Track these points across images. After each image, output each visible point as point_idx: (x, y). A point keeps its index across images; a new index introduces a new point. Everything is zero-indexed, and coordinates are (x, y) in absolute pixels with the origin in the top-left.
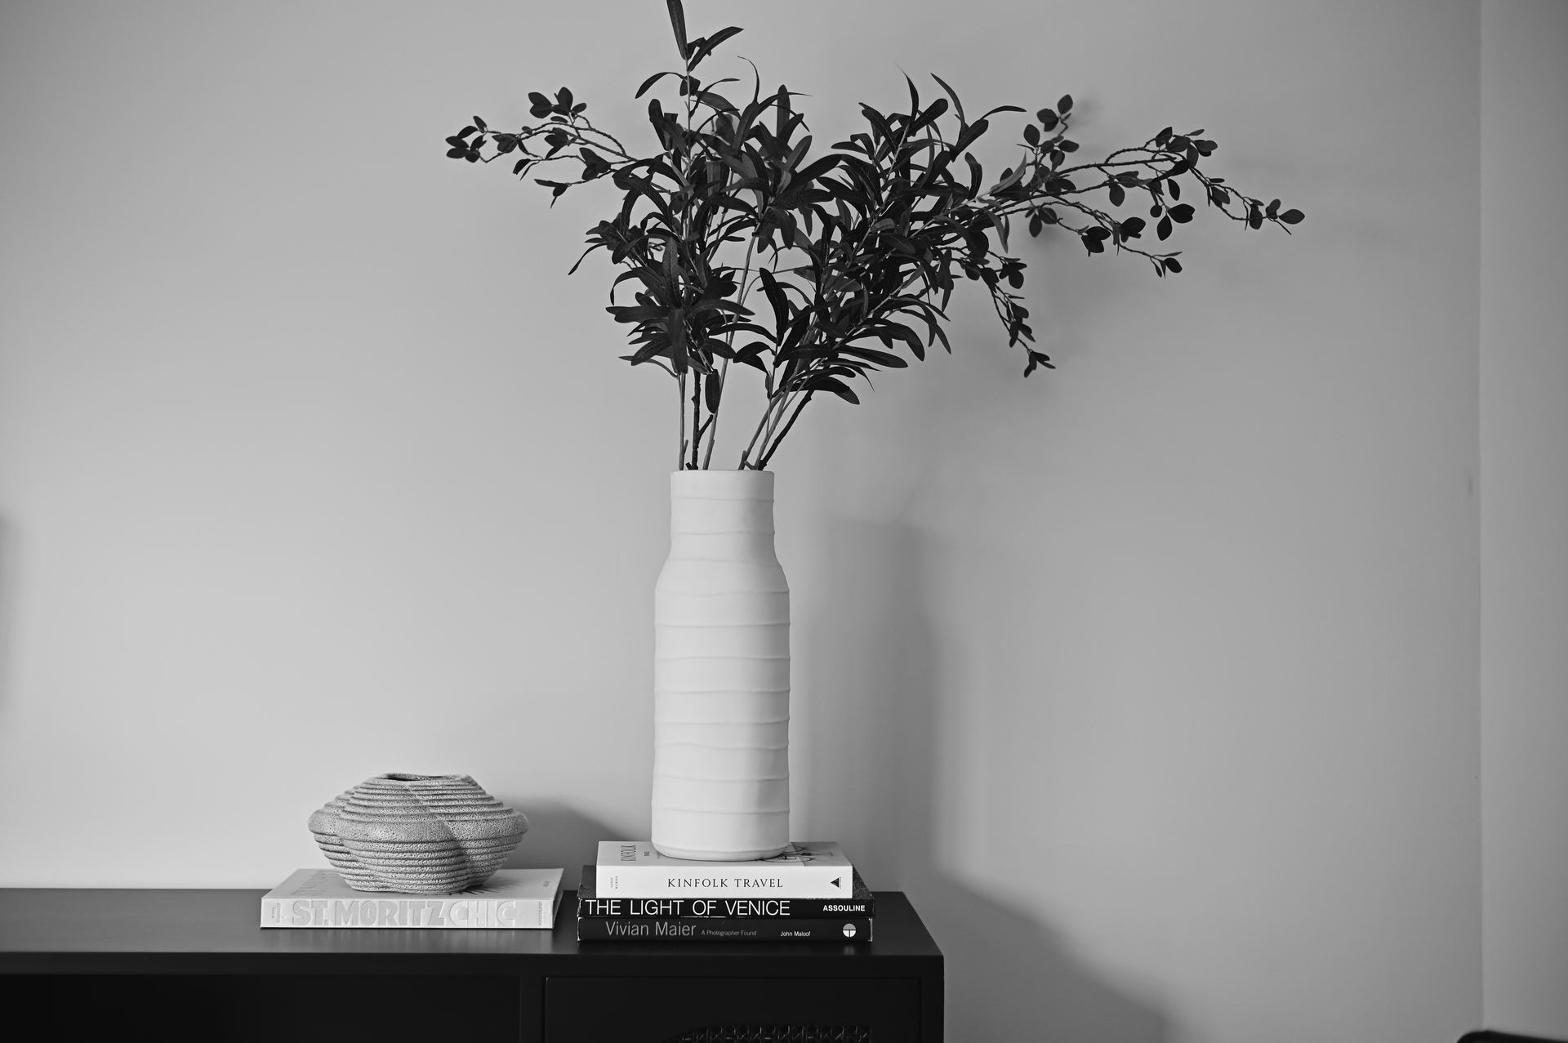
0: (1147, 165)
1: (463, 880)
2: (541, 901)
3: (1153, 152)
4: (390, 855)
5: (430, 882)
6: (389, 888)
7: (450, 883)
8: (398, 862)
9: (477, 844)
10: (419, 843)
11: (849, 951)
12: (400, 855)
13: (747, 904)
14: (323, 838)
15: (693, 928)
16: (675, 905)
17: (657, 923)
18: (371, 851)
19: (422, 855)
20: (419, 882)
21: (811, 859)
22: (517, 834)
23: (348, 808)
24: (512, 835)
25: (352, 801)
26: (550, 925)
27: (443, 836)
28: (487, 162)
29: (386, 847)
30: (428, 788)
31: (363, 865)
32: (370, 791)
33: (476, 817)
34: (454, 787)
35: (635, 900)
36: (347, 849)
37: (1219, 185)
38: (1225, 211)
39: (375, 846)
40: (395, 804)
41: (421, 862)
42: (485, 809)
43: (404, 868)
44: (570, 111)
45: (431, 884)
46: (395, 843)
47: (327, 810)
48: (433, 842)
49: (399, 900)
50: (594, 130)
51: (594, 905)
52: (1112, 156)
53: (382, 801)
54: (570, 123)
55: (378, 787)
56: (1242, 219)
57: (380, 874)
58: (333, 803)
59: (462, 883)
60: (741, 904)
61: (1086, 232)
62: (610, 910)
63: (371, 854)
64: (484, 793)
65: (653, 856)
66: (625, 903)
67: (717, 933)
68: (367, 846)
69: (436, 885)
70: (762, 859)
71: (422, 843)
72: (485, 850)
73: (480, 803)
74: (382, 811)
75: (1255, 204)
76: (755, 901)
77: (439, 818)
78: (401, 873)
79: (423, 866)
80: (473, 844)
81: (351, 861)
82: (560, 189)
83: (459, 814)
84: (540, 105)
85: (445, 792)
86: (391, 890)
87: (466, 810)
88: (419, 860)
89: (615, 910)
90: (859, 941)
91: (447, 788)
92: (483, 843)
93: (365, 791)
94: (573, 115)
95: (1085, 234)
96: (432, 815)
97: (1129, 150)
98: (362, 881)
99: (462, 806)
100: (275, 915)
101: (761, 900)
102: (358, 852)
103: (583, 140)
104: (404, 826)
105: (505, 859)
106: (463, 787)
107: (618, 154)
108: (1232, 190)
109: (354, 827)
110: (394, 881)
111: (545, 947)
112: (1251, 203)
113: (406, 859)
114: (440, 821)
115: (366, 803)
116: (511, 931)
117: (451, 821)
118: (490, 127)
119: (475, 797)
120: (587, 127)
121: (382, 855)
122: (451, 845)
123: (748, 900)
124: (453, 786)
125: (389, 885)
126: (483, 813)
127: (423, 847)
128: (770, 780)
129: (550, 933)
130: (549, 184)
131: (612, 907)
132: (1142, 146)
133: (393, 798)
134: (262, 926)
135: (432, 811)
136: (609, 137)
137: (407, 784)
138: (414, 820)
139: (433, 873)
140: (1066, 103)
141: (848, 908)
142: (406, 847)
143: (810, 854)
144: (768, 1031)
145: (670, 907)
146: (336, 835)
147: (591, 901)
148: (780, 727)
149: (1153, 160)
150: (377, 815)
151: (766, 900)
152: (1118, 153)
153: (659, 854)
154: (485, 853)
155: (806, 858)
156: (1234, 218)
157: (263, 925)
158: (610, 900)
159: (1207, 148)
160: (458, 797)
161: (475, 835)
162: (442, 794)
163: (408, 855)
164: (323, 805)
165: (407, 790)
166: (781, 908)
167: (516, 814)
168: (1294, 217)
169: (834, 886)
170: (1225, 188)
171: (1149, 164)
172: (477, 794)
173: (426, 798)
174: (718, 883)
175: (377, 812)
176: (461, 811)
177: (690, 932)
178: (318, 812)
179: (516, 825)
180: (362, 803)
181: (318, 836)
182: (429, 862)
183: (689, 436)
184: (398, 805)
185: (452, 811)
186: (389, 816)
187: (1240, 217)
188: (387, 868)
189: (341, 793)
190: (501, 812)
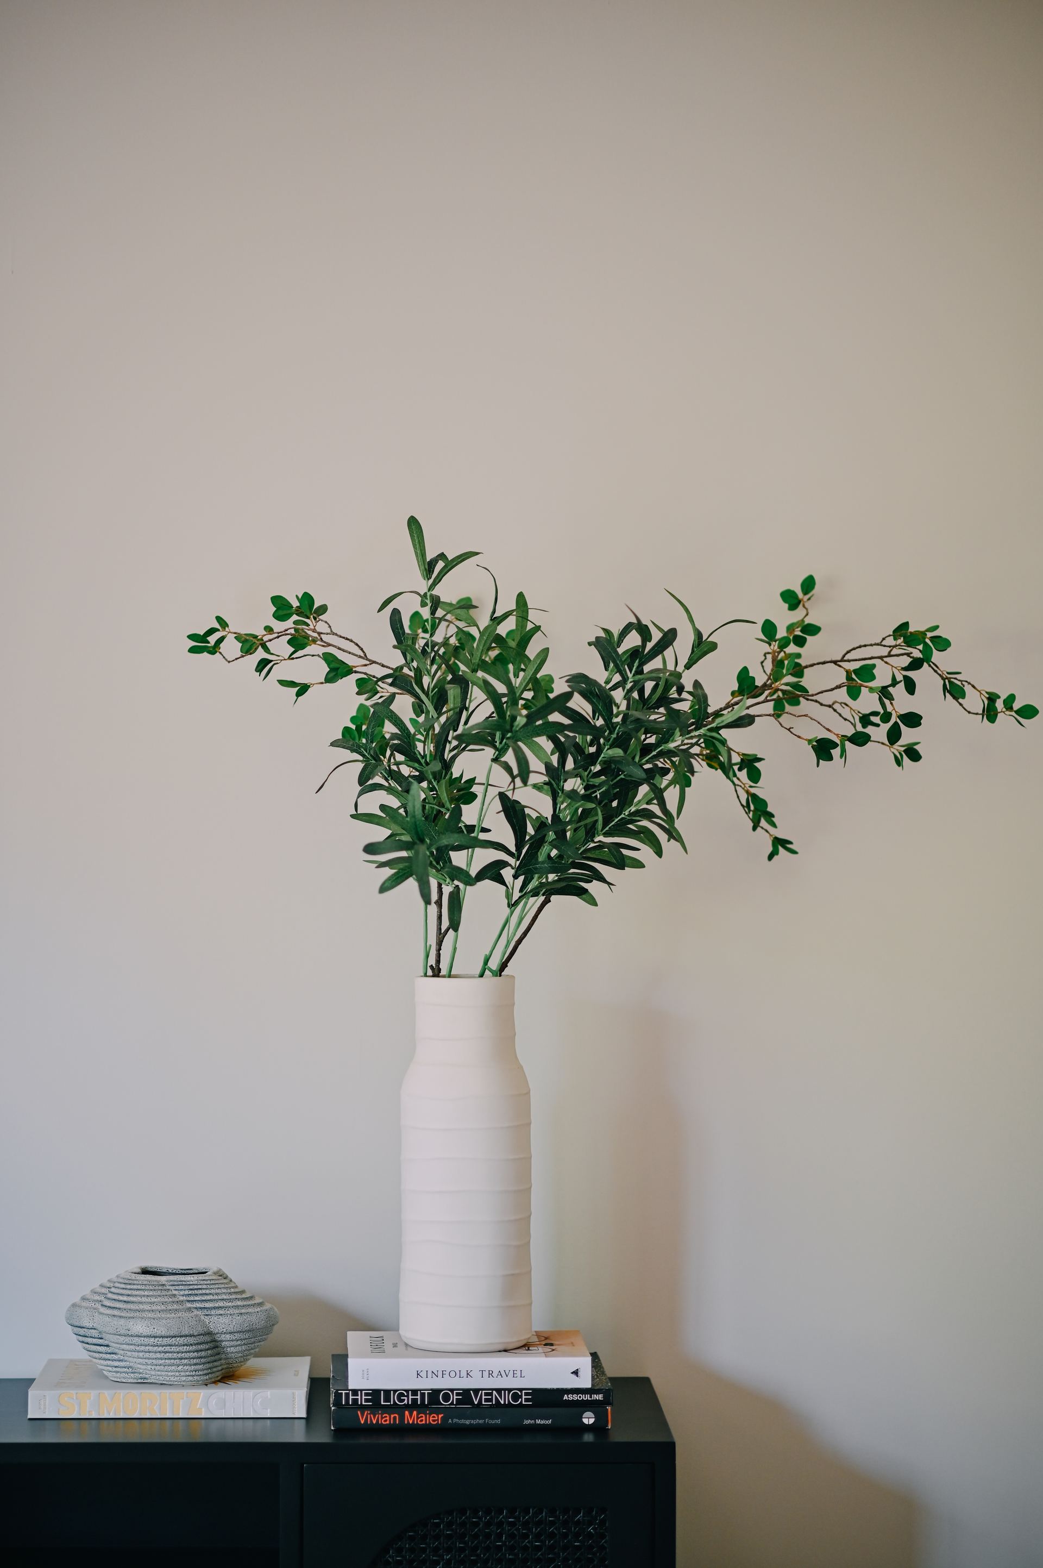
0: (883, 660)
1: (218, 1371)
2: (294, 1391)
3: (890, 647)
4: (151, 1348)
5: (187, 1373)
6: (147, 1379)
7: (206, 1374)
8: (158, 1355)
9: (232, 1337)
10: (178, 1337)
11: (588, 1438)
12: (161, 1349)
13: (491, 1394)
14: (82, 1331)
15: (440, 1416)
16: (423, 1395)
17: (407, 1412)
18: (132, 1345)
19: (181, 1348)
20: (177, 1373)
21: (553, 1350)
22: (270, 1325)
23: (107, 1303)
24: (266, 1327)
25: (110, 1295)
26: (303, 1414)
27: (200, 1330)
28: (229, 662)
29: (147, 1340)
30: (184, 1283)
31: (122, 1358)
32: (129, 1287)
33: (231, 1311)
34: (209, 1282)
35: (385, 1391)
36: (106, 1343)
37: (956, 679)
38: (961, 704)
39: (136, 1340)
40: (153, 1300)
41: (180, 1355)
42: (239, 1303)
43: (163, 1361)
44: (311, 614)
45: (188, 1376)
46: (155, 1337)
47: (84, 1304)
48: (191, 1336)
49: (159, 1391)
50: (336, 634)
51: (347, 1395)
52: (848, 652)
53: (141, 1296)
54: (312, 627)
55: (135, 1282)
56: (977, 714)
57: (139, 1366)
58: (88, 1297)
59: (218, 1374)
60: (486, 1394)
61: (816, 742)
62: (362, 1399)
63: (132, 1347)
64: (236, 1287)
65: (401, 1348)
66: (376, 1393)
67: (463, 1421)
68: (127, 1340)
69: (193, 1376)
70: (505, 1351)
71: (181, 1336)
72: (239, 1342)
73: (233, 1296)
74: (141, 1307)
75: (992, 698)
76: (499, 1391)
77: (196, 1312)
78: (161, 1365)
79: (181, 1359)
80: (228, 1336)
81: (110, 1354)
82: (303, 689)
83: (215, 1308)
84: (282, 608)
85: (200, 1287)
86: (149, 1381)
87: (221, 1304)
88: (178, 1353)
89: (367, 1400)
90: (599, 1428)
91: (202, 1282)
92: (237, 1336)
93: (123, 1286)
94: (315, 619)
95: (815, 743)
96: (189, 1309)
97: (865, 646)
98: (121, 1373)
99: (217, 1300)
100: (42, 1407)
101: (505, 1390)
102: (118, 1346)
103: (325, 642)
104: (164, 1321)
105: (257, 1350)
106: (217, 1282)
107: (360, 657)
108: (969, 683)
109: (116, 1322)
110: (153, 1373)
111: (298, 1435)
112: (987, 696)
113: (166, 1352)
114: (197, 1316)
115: (125, 1298)
116: (266, 1420)
117: (207, 1315)
118: (232, 628)
119: (229, 1291)
120: (329, 631)
121: (142, 1348)
122: (207, 1338)
123: (493, 1390)
124: (207, 1280)
125: (147, 1376)
126: (237, 1307)
127: (181, 1340)
128: (513, 1275)
129: (303, 1422)
130: (291, 684)
131: (364, 1397)
132: (879, 641)
133: (151, 1293)
134: (29, 1416)
135: (189, 1305)
136: (351, 641)
137: (163, 1279)
138: (173, 1315)
139: (190, 1365)
140: (809, 584)
141: (587, 1397)
142: (166, 1341)
143: (552, 1345)
144: (512, 1512)
145: (419, 1397)
146: (95, 1329)
147: (344, 1392)
148: (521, 1225)
149: (889, 655)
150: (137, 1310)
151: (510, 1390)
152: (854, 649)
153: (406, 1345)
154: (239, 1345)
155: (548, 1349)
156: (969, 712)
157: (31, 1415)
158: (361, 1390)
159: (942, 644)
160: (213, 1291)
161: (231, 1329)
162: (197, 1289)
163: (168, 1349)
164: (79, 1298)
165: (163, 1285)
166: (524, 1397)
167: (267, 1306)
168: (1028, 712)
169: (574, 1376)
170: (961, 681)
171: (885, 659)
172: (230, 1288)
173: (182, 1293)
174: (464, 1374)
175: (137, 1308)
176: (217, 1305)
177: (438, 1420)
178: (74, 1305)
179: (269, 1317)
180: (121, 1298)
181: (77, 1330)
182: (187, 1355)
183: (433, 940)
184: (156, 1300)
185: (208, 1305)
186: (149, 1311)
187: (976, 712)
188: (147, 1361)
189: (96, 1286)
190: (253, 1305)
